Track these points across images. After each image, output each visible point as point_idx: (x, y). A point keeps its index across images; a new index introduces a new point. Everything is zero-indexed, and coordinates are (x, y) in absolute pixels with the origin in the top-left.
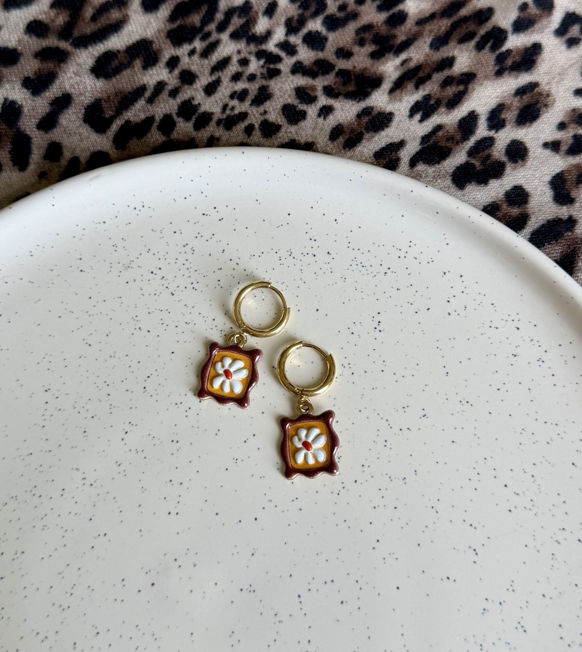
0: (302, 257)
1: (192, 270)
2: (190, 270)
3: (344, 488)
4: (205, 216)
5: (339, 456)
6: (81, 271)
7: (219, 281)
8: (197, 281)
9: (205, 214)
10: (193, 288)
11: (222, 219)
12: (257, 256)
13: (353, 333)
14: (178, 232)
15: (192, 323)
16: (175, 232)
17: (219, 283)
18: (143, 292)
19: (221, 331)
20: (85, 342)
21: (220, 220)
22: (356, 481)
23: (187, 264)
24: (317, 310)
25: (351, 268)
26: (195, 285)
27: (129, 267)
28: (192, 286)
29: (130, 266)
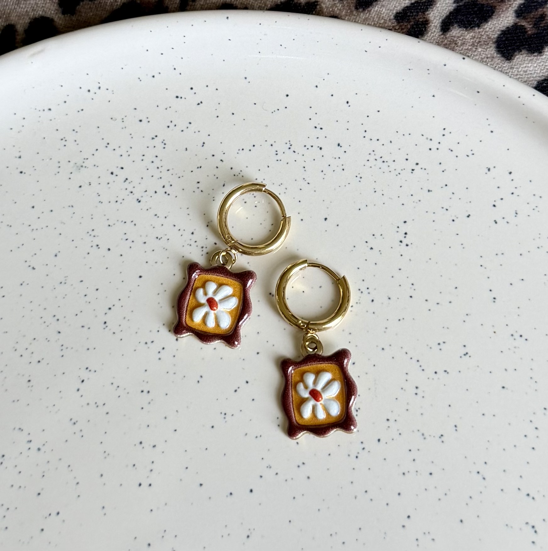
0: (303, 150)
1: (164, 170)
2: (160, 169)
3: (364, 449)
4: (179, 99)
5: (357, 408)
6: (21, 172)
7: (198, 182)
8: (170, 184)
9: (180, 97)
10: (166, 193)
11: (201, 102)
12: (246, 150)
13: (372, 248)
14: (145, 121)
15: (165, 238)
16: (141, 121)
17: (199, 185)
18: (100, 199)
19: (202, 247)
20: (28, 264)
21: (199, 104)
22: (379, 440)
23: (157, 163)
24: (326, 219)
25: (369, 164)
26: (167, 189)
27: (82, 166)
28: (164, 190)
29: (84, 165)
